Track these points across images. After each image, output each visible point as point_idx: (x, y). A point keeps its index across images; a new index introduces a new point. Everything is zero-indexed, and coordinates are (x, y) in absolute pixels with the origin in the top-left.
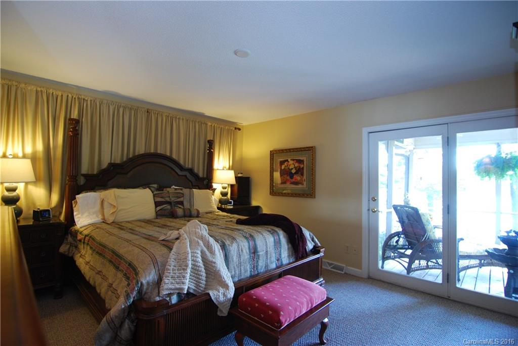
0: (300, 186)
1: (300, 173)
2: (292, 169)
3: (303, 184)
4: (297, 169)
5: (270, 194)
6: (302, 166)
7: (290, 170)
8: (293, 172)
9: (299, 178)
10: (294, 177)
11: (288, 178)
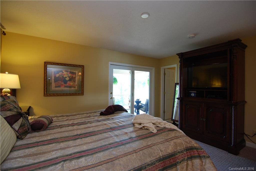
0: (73, 89)
1: (72, 80)
2: (66, 77)
3: (75, 87)
4: (71, 78)
5: (44, 96)
6: (75, 76)
7: (64, 78)
8: (67, 80)
9: (72, 84)
10: (68, 82)
11: (63, 83)
